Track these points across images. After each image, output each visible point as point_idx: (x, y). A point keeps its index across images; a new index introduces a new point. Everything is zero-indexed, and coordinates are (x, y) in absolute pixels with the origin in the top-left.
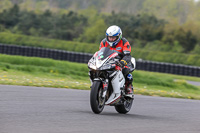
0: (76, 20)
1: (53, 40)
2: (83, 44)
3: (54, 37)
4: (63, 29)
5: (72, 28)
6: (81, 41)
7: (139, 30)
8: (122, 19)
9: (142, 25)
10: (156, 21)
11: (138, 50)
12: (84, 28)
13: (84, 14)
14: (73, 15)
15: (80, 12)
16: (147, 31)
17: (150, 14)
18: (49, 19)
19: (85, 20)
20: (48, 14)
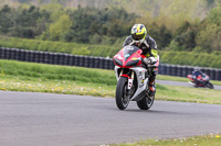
0: (38, 15)
1: (13, 38)
2: (46, 42)
3: (14, 36)
4: (24, 26)
7: (108, 25)
8: (88, 13)
9: (111, 20)
10: (126, 15)
11: (107, 47)
12: (47, 24)
13: (48, 10)
14: (35, 11)
16: (116, 26)
17: (119, 8)
18: (8, 15)
19: (47, 15)
20: (6, 9)
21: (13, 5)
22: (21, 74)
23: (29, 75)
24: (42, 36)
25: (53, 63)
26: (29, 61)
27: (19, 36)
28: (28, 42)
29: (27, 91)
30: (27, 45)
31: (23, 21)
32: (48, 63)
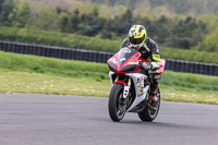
0: (194, 26)
1: (169, 49)
2: (202, 53)
3: (169, 46)
4: (180, 36)
5: (190, 36)
6: (200, 50)
12: (202, 35)
13: (204, 21)
14: (191, 22)
15: (198, 18)
18: (165, 26)
19: (204, 27)
20: (163, 20)
21: (171, 16)
22: (176, 84)
23: (183, 86)
24: (198, 47)
25: (208, 74)
26: (184, 71)
27: (174, 46)
28: (184, 53)
29: (181, 101)
30: (183, 55)
31: (179, 31)
32: (203, 73)
